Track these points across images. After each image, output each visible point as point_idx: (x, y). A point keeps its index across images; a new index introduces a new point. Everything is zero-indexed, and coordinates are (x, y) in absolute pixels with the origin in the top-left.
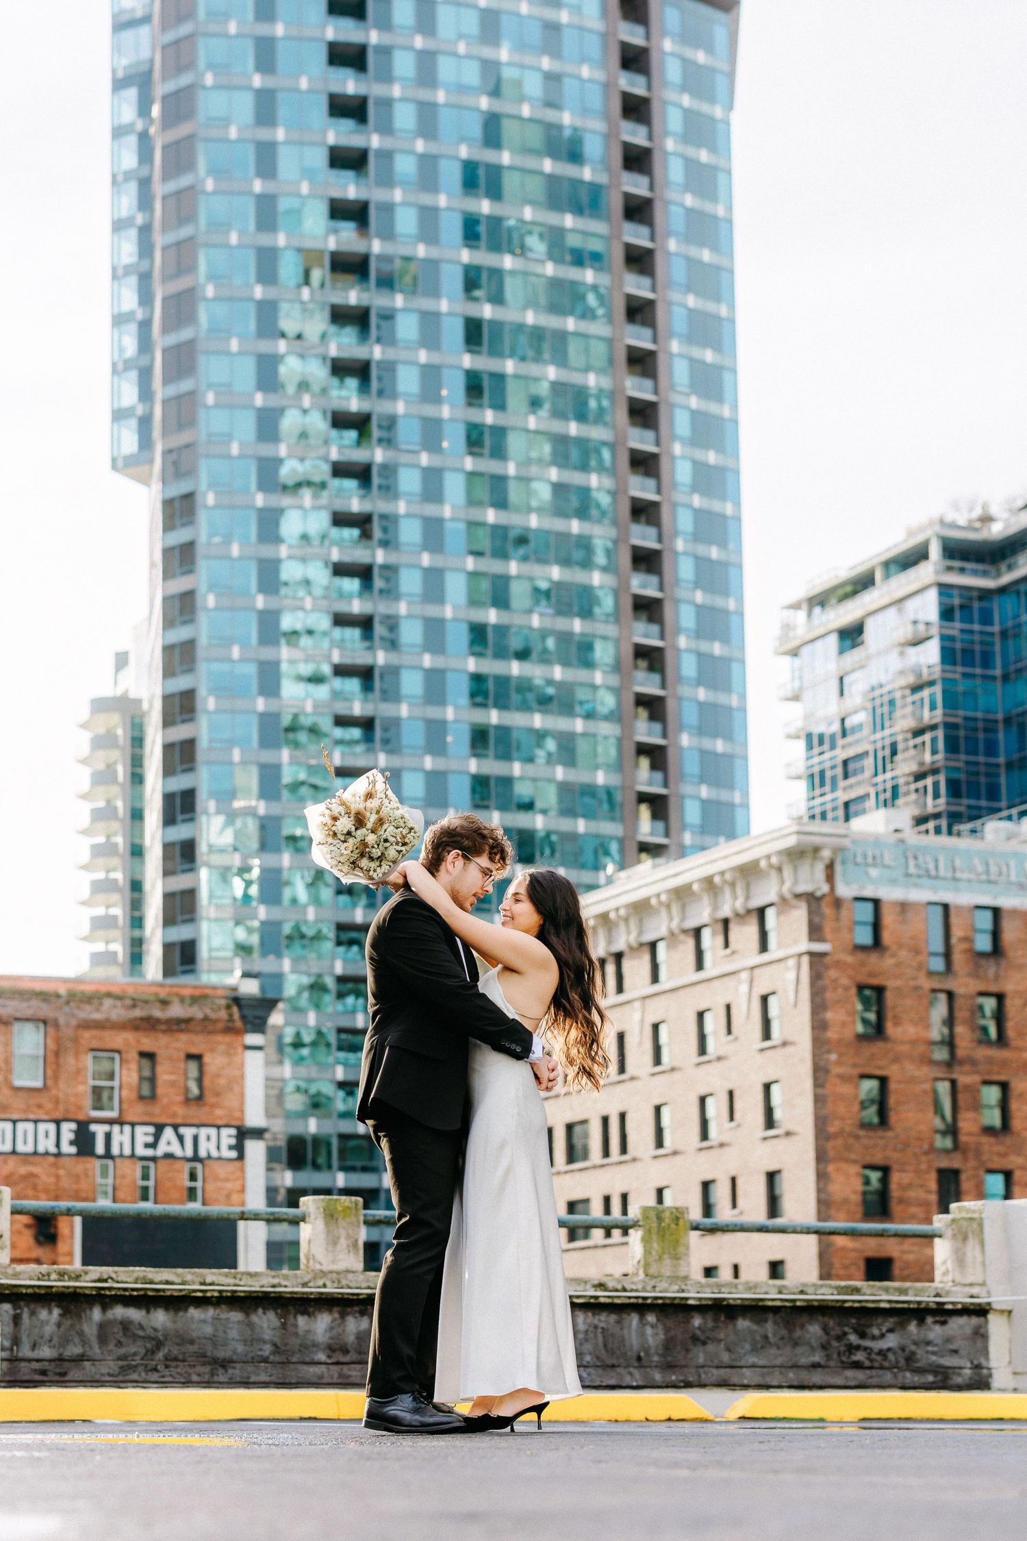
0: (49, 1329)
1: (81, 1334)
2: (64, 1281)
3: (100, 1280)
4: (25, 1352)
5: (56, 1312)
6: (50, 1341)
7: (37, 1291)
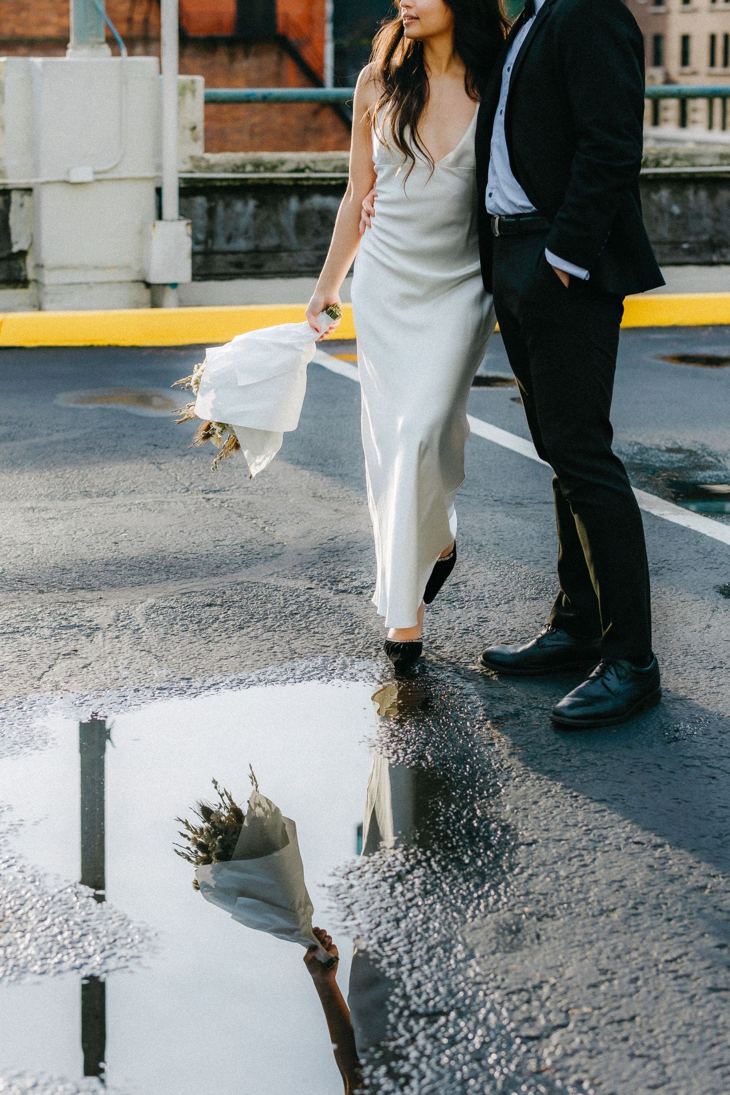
0: (245, 221)
1: (278, 225)
2: (259, 172)
3: (297, 170)
4: (220, 244)
5: (252, 204)
6: (246, 233)
7: (231, 183)
